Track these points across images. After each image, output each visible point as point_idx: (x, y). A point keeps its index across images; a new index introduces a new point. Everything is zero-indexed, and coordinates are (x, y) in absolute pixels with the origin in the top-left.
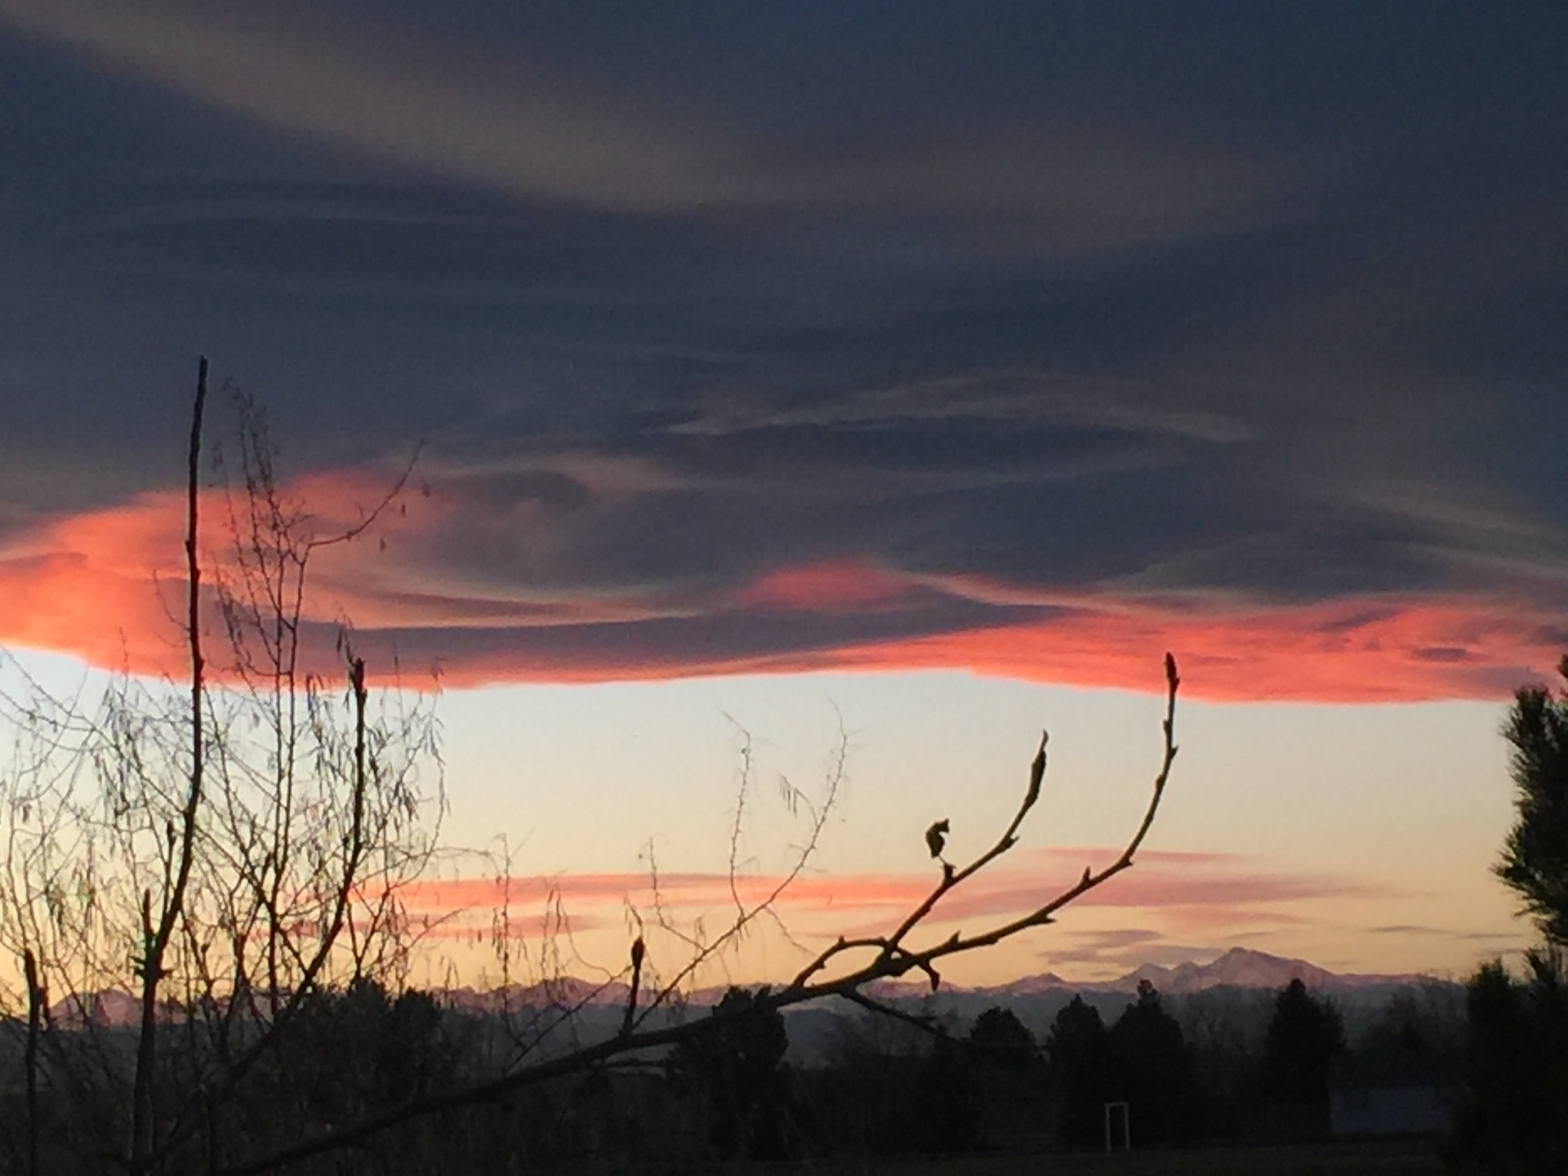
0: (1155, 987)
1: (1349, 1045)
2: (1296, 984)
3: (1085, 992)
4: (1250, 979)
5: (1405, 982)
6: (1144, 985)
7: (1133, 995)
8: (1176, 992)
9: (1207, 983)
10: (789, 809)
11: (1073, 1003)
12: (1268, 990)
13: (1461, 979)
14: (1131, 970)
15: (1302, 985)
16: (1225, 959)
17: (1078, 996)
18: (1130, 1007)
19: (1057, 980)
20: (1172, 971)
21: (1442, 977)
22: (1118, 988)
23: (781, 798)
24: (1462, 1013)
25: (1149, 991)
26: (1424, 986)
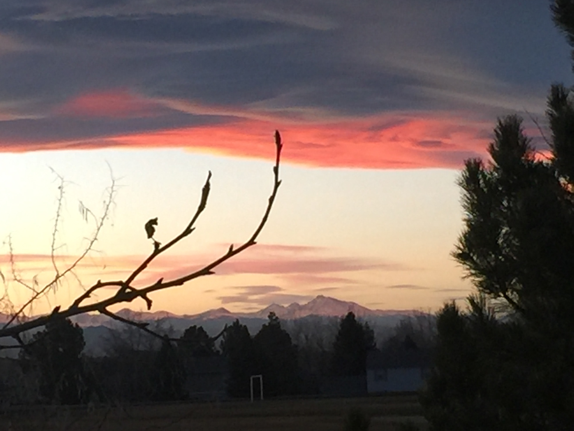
0: (277, 315)
1: (378, 346)
2: (351, 315)
3: (242, 318)
4: (326, 312)
6: (272, 315)
7: (265, 320)
8: (288, 318)
9: (304, 314)
11: (234, 323)
12: (336, 317)
13: (436, 313)
14: (264, 307)
15: (354, 316)
16: (314, 301)
17: (237, 320)
18: (264, 325)
19: (228, 312)
20: (287, 308)
21: (426, 311)
22: (258, 316)
24: (435, 330)
25: (274, 318)
26: (416, 316)
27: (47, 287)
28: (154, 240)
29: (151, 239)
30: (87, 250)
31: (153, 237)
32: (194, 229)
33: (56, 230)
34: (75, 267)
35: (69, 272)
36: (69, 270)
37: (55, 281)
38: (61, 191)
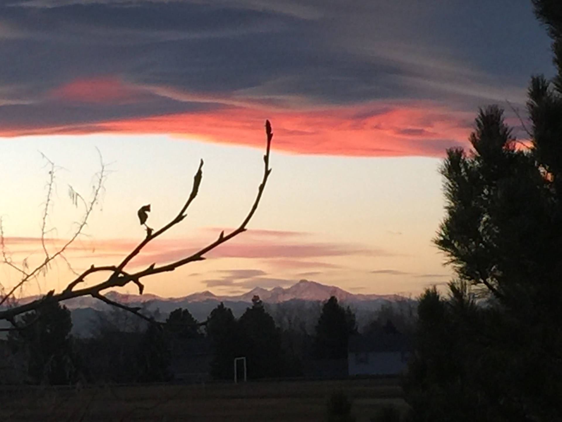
0: (261, 299)
1: (360, 330)
2: (333, 299)
3: (226, 302)
4: (308, 296)
5: (387, 298)
6: (256, 298)
7: (249, 304)
8: (271, 302)
9: (288, 298)
10: (73, 203)
11: (219, 306)
12: (319, 302)
14: (249, 290)
15: (336, 300)
16: (297, 285)
17: (222, 303)
18: (248, 309)
19: (212, 295)
20: (270, 291)
21: (407, 296)
22: (242, 300)
23: (69, 197)
24: (415, 314)
25: (258, 301)
26: (398, 302)
27: (37, 269)
28: (146, 225)
29: (143, 225)
30: (76, 235)
31: (146, 223)
32: (186, 215)
33: (46, 214)
34: (64, 251)
35: (58, 255)
36: (59, 253)
37: (45, 264)
38: (52, 176)
